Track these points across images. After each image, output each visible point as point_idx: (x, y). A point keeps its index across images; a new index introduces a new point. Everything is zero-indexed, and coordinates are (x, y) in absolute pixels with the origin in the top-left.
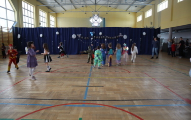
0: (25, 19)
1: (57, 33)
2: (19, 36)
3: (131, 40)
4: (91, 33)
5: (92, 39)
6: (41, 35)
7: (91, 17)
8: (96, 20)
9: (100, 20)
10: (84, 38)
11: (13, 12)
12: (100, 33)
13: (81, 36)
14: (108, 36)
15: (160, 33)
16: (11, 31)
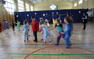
0: (19, 8)
1: (36, 14)
2: (17, 16)
3: (73, 16)
4: (52, 13)
5: (53, 16)
6: (28, 15)
7: (50, 6)
8: (53, 7)
9: (55, 7)
10: (49, 15)
11: (14, 5)
12: (57, 13)
13: (47, 15)
14: (61, 14)
15: (88, 11)
16: (14, 14)
